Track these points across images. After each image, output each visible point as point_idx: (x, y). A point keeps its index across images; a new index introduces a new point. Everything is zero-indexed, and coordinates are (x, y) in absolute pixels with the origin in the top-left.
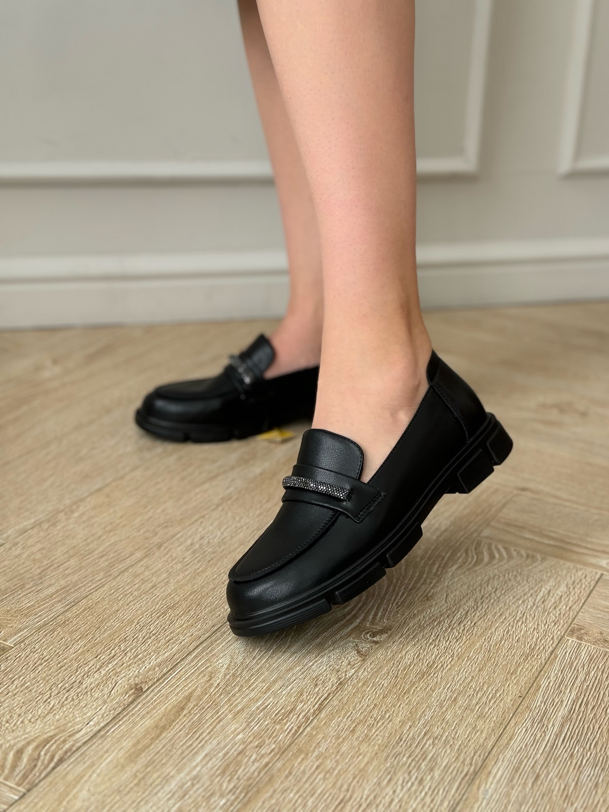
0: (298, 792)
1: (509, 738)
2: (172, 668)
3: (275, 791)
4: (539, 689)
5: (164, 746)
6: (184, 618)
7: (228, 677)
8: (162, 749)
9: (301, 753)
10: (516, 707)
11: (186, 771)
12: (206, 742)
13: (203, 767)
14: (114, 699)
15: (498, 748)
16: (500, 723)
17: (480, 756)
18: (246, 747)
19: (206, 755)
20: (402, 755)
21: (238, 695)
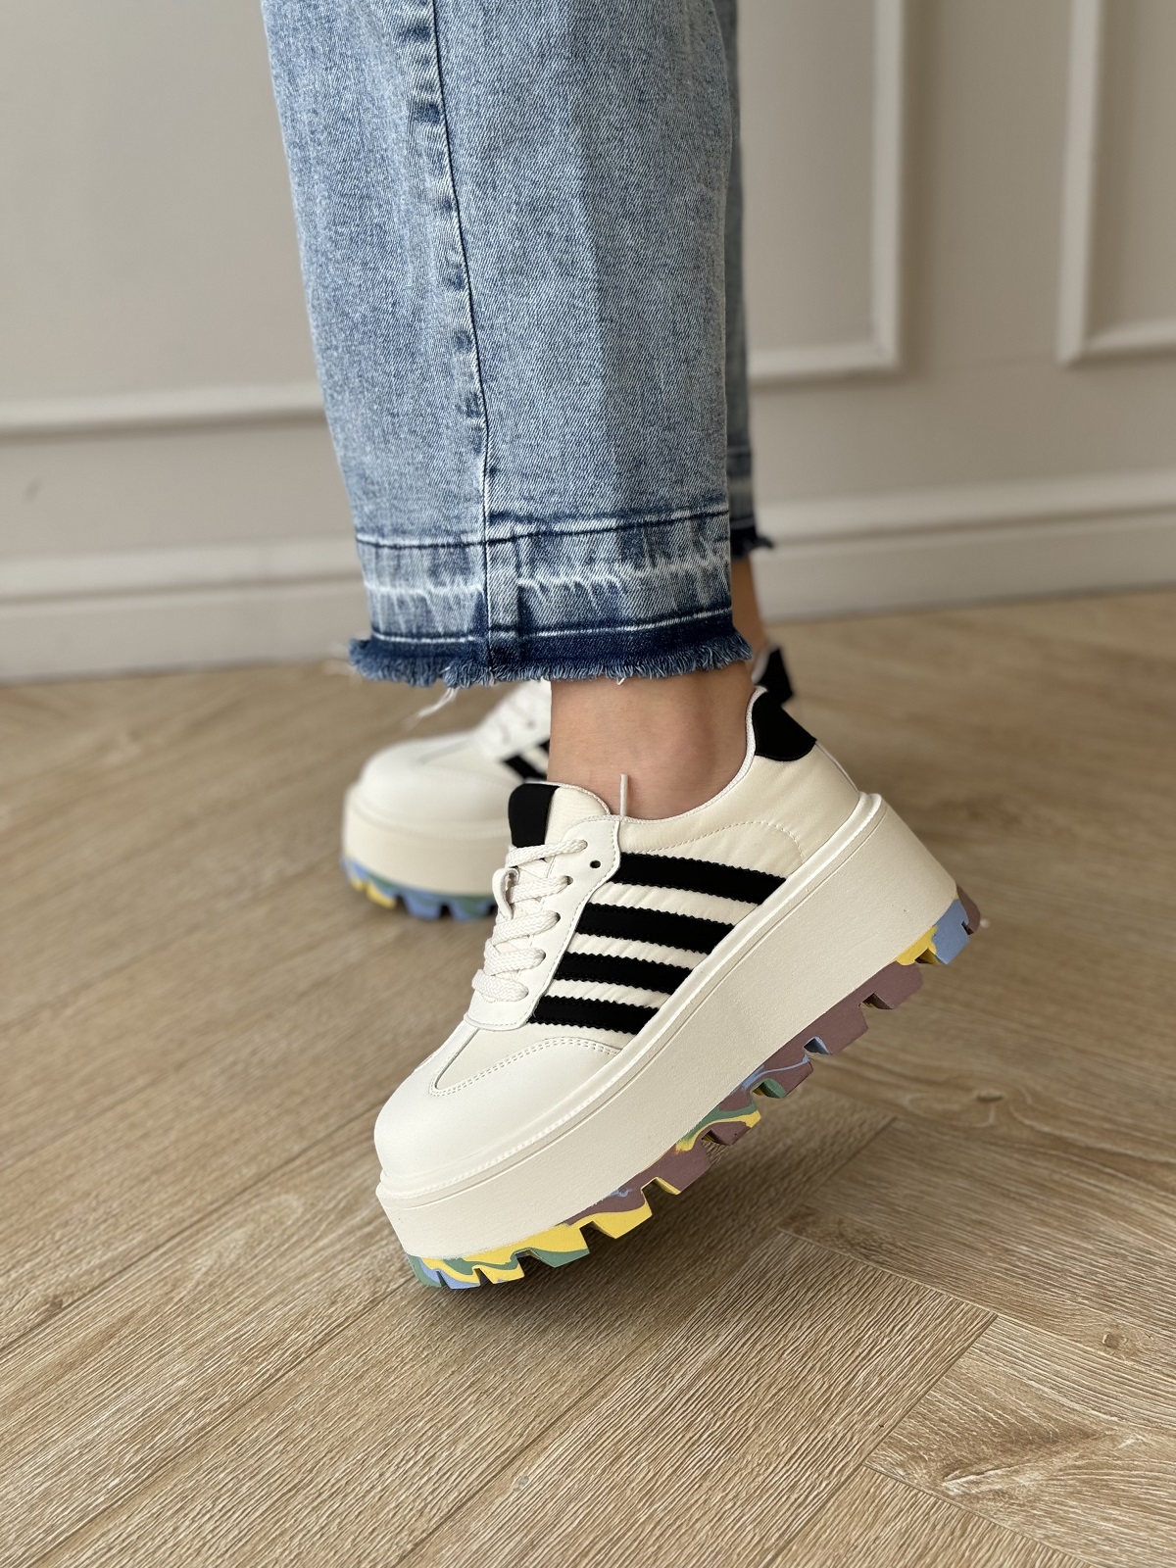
0: (234, 1470)
1: (602, 1394)
2: (120, 1272)
3: (198, 1470)
4: (690, 1314)
5: (60, 1395)
6: (171, 1190)
7: (201, 1287)
8: (55, 1399)
9: (263, 1411)
10: (637, 1344)
11: (78, 1434)
12: (127, 1389)
13: (107, 1428)
14: (14, 1318)
15: (578, 1410)
16: (599, 1369)
17: (541, 1422)
18: (184, 1399)
19: (118, 1410)
20: (419, 1418)
21: (205, 1316)
